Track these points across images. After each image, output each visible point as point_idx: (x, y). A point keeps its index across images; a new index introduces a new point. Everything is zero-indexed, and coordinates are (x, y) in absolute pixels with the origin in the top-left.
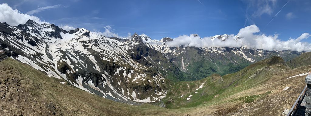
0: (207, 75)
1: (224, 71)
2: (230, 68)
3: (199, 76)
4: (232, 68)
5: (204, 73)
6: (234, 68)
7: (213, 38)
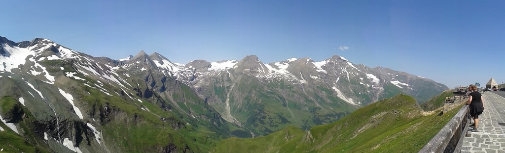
0: (273, 129)
1: (303, 121)
2: (315, 116)
3: (257, 129)
4: (319, 116)
6: (321, 116)
7: (285, 63)
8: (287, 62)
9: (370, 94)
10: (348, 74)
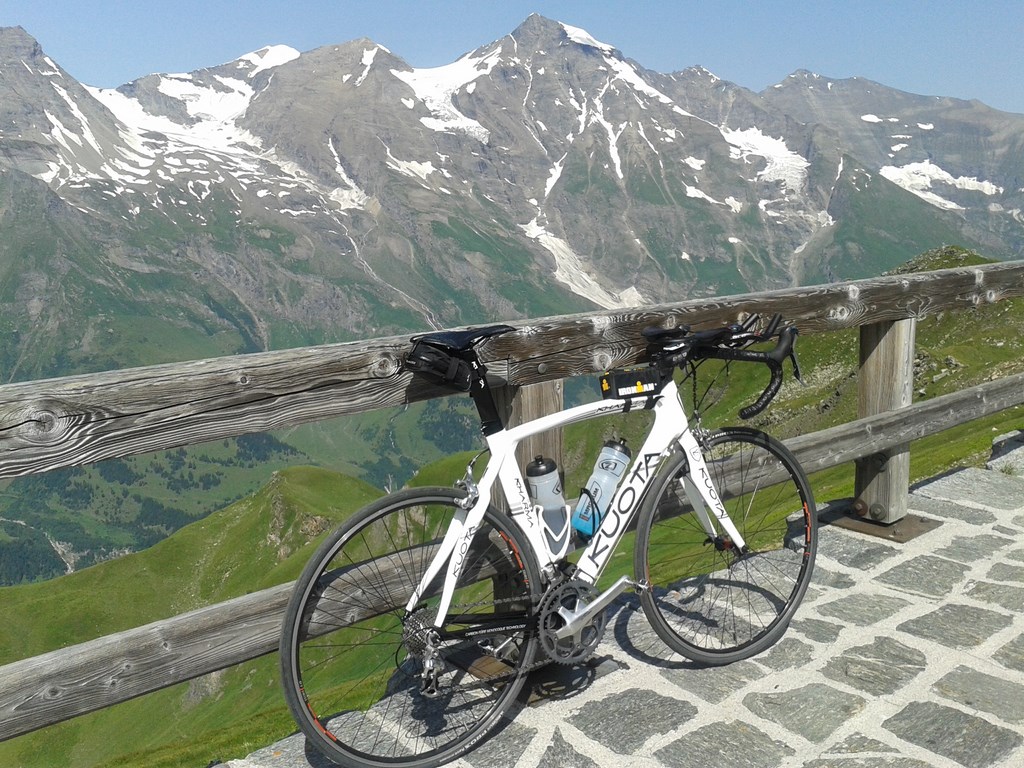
0: (189, 501)
1: (368, 435)
3: (89, 518)
5: (154, 479)
7: (228, 82)
8: (240, 75)
9: (748, 260)
10: (613, 139)
